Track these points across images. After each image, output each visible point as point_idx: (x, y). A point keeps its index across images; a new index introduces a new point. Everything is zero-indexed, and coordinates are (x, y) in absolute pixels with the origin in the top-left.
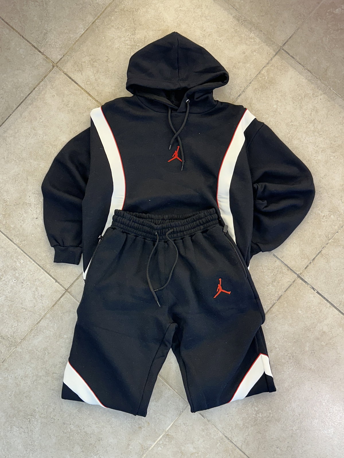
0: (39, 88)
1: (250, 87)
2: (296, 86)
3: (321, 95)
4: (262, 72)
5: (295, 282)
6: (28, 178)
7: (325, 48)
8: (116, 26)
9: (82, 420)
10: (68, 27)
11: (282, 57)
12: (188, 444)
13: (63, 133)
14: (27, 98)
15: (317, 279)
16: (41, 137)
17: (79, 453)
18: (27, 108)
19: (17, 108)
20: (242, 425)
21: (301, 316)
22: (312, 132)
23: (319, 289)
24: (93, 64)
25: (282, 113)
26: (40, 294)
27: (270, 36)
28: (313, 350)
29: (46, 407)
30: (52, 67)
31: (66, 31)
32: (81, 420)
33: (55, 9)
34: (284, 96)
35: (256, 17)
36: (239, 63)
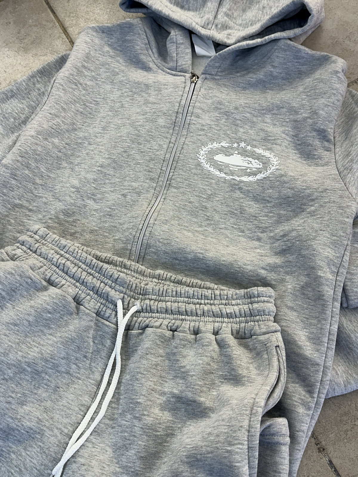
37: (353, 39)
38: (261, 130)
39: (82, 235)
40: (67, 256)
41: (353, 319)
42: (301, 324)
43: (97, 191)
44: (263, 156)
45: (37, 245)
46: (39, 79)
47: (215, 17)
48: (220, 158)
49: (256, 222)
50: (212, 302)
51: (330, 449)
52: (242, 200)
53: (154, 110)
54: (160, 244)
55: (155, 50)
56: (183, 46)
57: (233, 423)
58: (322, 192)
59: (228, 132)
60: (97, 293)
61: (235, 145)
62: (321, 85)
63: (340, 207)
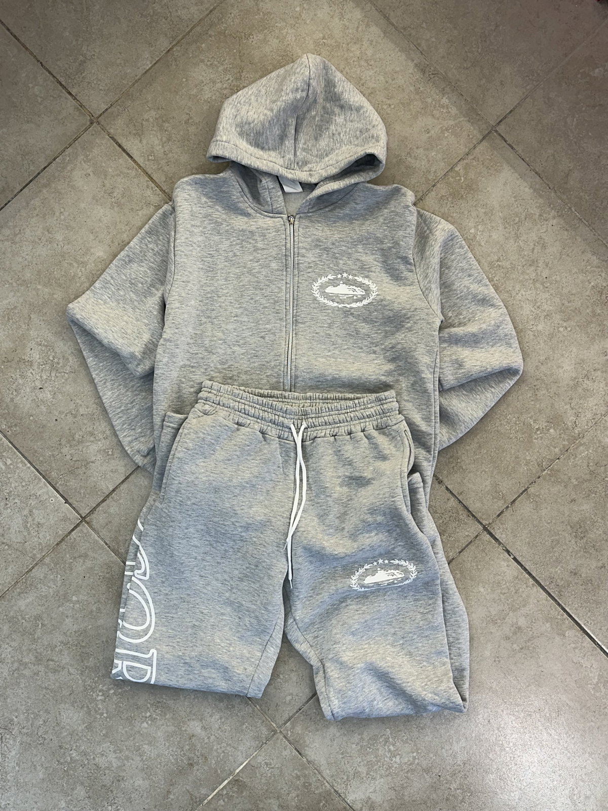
0: (63, 159)
1: (433, 193)
2: (513, 199)
3: (554, 218)
4: (457, 169)
5: (478, 538)
6: (31, 315)
7: (568, 136)
8: (208, 61)
9: (91, 743)
10: (123, 55)
11: (494, 145)
12: (270, 798)
13: (99, 242)
14: (41, 174)
15: (515, 536)
16: (60, 247)
17: (82, 799)
18: (40, 191)
19: (21, 190)
20: (365, 775)
21: (483, 597)
22: (531, 282)
23: (518, 554)
24: (162, 126)
25: (483, 244)
26: (35, 522)
27: (477, 106)
28: (498, 657)
29: (32, 716)
30: (88, 123)
31: (118, 61)
32: (89, 744)
33: (103, 20)
34: (490, 215)
35: (455, 69)
36: (417, 148)
37: (413, 155)
38: (357, 259)
39: (239, 377)
40: (243, 401)
41: (447, 397)
42: (416, 411)
43: (239, 338)
44: (364, 284)
45: (218, 399)
46: (148, 239)
47: (295, 154)
48: (330, 290)
49: (369, 339)
50: (354, 409)
51: (445, 480)
52: (355, 324)
53: (265, 256)
54: (305, 374)
55: (249, 195)
56: (274, 190)
57: (392, 485)
58: (413, 311)
59: (331, 265)
60: (274, 424)
61: (339, 276)
62: (397, 218)
63: (428, 323)
